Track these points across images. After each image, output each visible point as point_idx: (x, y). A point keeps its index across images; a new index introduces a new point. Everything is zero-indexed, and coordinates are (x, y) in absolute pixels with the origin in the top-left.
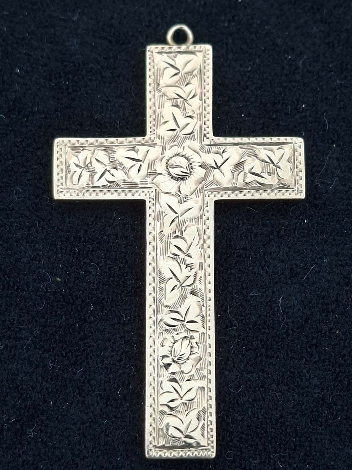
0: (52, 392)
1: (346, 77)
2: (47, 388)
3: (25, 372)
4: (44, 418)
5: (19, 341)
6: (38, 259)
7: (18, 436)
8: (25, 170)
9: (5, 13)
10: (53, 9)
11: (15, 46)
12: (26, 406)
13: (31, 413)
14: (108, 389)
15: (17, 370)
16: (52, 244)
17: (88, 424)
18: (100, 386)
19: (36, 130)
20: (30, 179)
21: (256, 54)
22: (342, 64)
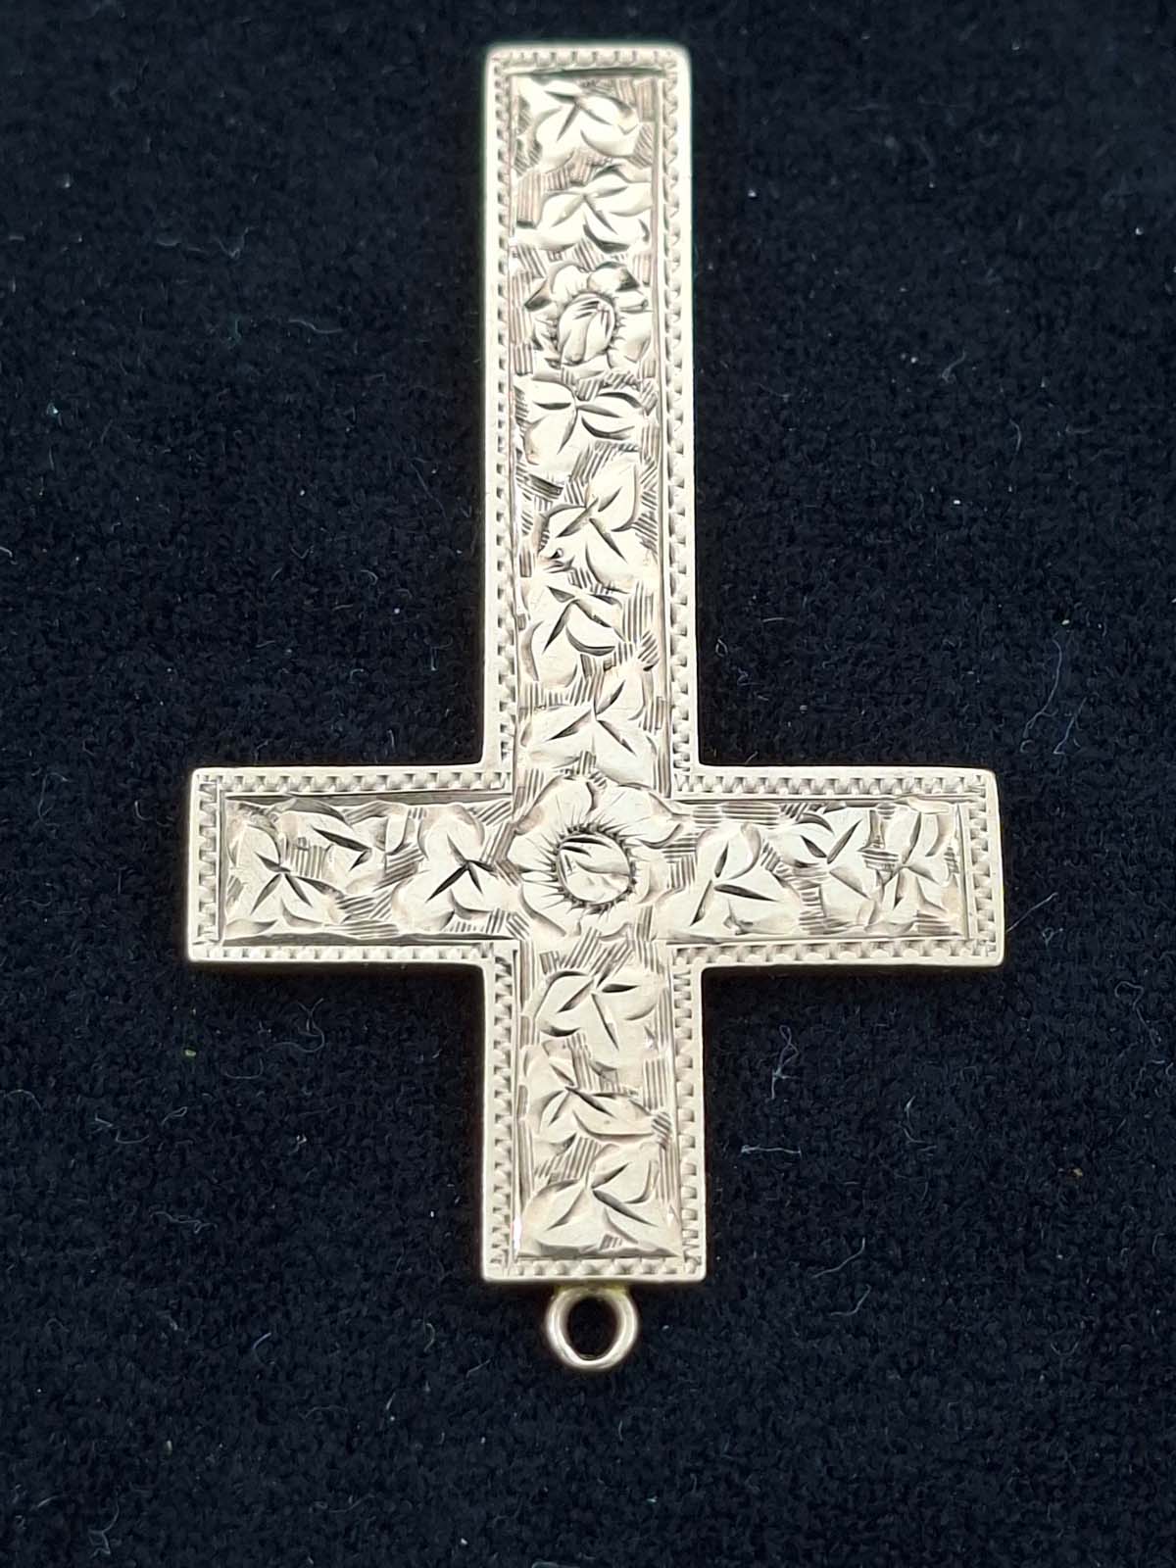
0: (170, 1410)
1: (1093, 419)
2: (152, 1401)
3: (81, 1349)
4: (146, 1494)
5: (63, 1249)
6: (121, 990)
7: (60, 1553)
8: (77, 714)
9: (12, 238)
10: (163, 225)
11: (47, 336)
12: (84, 1460)
13: (101, 1478)
14: (352, 1395)
15: (56, 1340)
17: (288, 1511)
18: (327, 1388)
19: (111, 593)
20: (94, 744)
21: (807, 354)
22: (1079, 379)
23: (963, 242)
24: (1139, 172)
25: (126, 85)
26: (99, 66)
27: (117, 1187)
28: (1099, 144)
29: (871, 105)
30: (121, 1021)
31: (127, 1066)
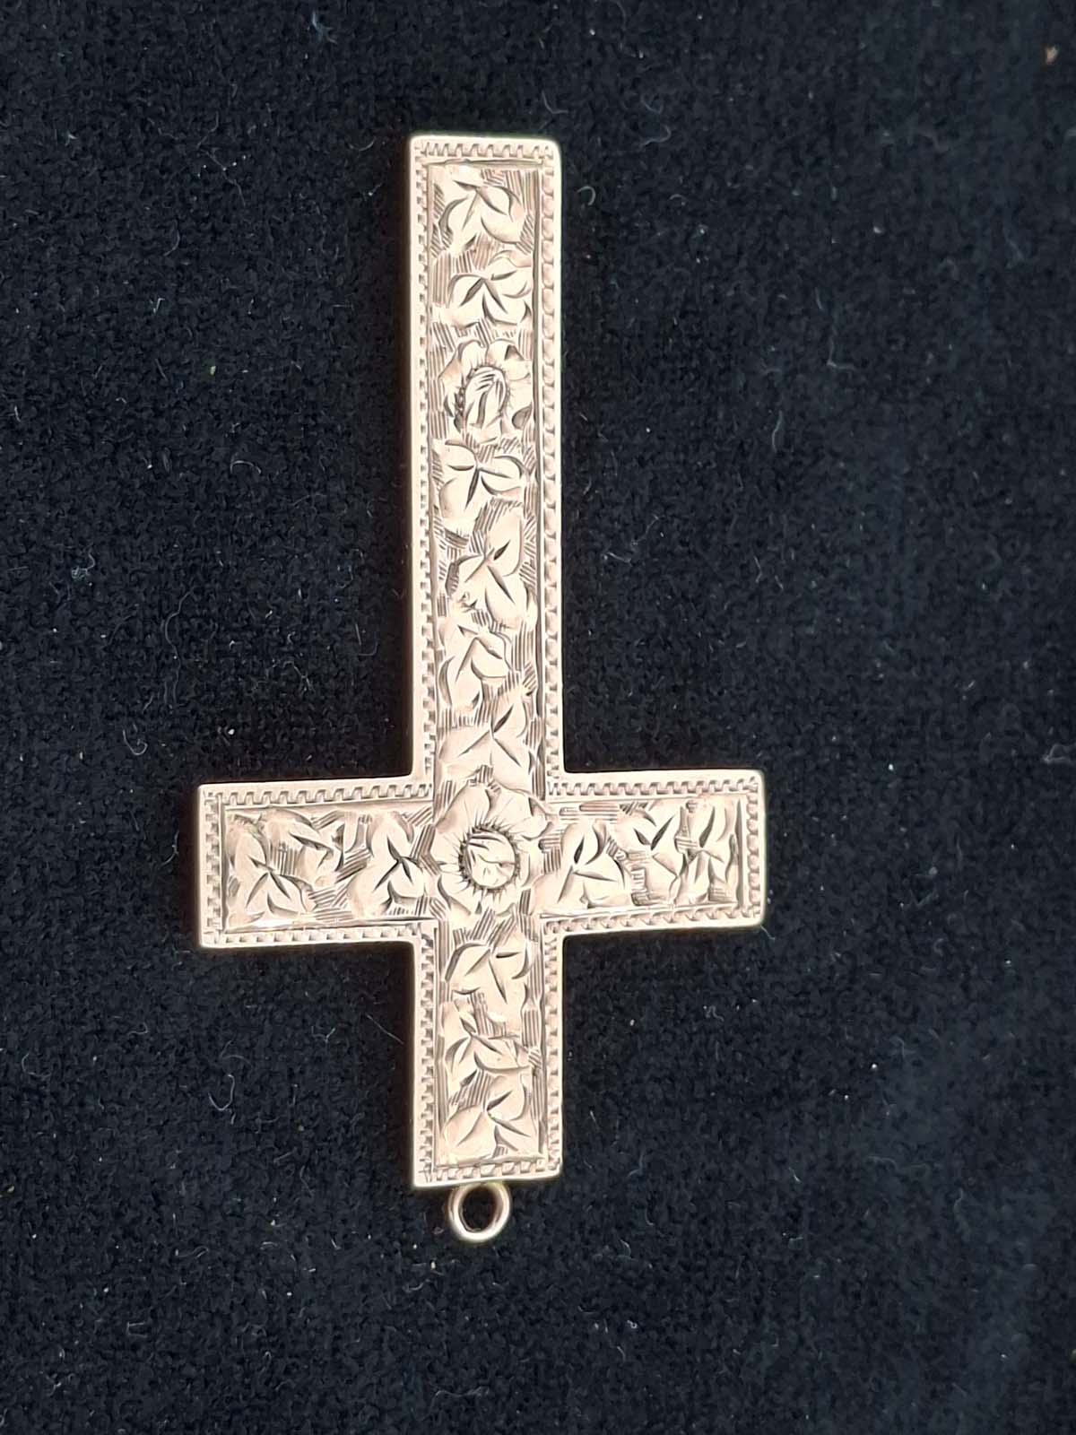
6: (258, 312)
11: (758, 221)
16: (294, 346)
22: (759, 1028)
23: (860, 931)
24: (917, 1064)
25: (954, 274)
26: (969, 248)
27: (108, 321)
28: (938, 1031)
29: (961, 854)
30: (235, 314)
31: (201, 321)
